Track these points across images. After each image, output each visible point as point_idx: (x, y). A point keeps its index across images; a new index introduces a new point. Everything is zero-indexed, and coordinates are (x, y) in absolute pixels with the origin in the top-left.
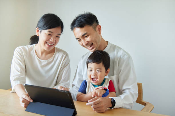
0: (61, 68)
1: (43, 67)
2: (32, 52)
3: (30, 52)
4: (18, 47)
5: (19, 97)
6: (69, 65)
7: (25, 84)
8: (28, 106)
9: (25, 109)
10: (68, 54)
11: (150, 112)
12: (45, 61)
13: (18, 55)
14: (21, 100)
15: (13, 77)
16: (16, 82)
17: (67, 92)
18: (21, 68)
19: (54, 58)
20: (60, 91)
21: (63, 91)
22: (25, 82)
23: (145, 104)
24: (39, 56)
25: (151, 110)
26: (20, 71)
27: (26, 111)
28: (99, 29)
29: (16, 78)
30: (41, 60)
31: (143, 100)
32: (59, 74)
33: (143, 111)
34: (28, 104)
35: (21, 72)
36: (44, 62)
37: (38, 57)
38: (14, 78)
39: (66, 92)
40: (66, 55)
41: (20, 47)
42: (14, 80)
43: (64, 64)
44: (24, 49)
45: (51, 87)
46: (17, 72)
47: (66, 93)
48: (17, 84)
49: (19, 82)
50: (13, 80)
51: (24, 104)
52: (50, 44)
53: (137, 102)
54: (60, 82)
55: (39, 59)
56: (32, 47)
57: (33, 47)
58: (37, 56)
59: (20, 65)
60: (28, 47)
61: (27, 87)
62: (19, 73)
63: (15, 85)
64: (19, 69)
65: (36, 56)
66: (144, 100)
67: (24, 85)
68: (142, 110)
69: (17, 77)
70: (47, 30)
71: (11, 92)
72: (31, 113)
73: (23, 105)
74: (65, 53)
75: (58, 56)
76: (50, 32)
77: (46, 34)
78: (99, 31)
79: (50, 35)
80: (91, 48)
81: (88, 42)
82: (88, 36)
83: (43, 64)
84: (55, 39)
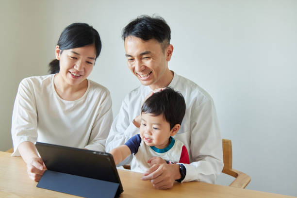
0: (98, 115)
1: (67, 112)
2: (48, 87)
3: (45, 88)
4: (25, 79)
5: (26, 164)
6: (111, 110)
7: (37, 142)
8: (41, 179)
9: (37, 183)
10: (109, 93)
11: (244, 188)
13: (25, 92)
14: (30, 168)
15: (16, 129)
16: (22, 138)
17: (107, 155)
18: (31, 114)
19: (86, 98)
20: (95, 153)
21: (100, 154)
22: (36, 139)
23: (236, 175)
24: (60, 95)
25: (247, 185)
26: (28, 120)
27: (37, 186)
28: (169, 51)
29: (22, 131)
30: (64, 101)
31: (233, 168)
32: (93, 125)
33: (232, 186)
34: (42, 176)
35: (30, 121)
36: (69, 104)
37: (58, 97)
38: (17, 131)
39: (105, 154)
40: (107, 93)
41: (29, 78)
42: (18, 135)
43: (102, 108)
44: (35, 81)
45: (81, 147)
46: (24, 121)
47: (105, 156)
48: (22, 141)
49: (25, 138)
50: (16, 134)
51: (34, 174)
52: (75, 75)
53: (224, 171)
54: (95, 139)
55: (61, 99)
56: (49, 78)
57: (51, 79)
59: (27, 109)
60: (42, 79)
61: (40, 146)
62: (27, 123)
63: (19, 142)
64: (27, 115)
65: (55, 95)
66: (235, 168)
67: (35, 143)
68: (230, 186)
69: (23, 129)
71: (13, 154)
72: (47, 191)
73: (32, 176)
74: (104, 89)
75: (93, 95)
76: (75, 53)
77: (68, 56)
78: (168, 56)
79: (75, 59)
80: (146, 78)
81: (146, 67)
82: (149, 58)
83: (67, 108)
84: (83, 66)
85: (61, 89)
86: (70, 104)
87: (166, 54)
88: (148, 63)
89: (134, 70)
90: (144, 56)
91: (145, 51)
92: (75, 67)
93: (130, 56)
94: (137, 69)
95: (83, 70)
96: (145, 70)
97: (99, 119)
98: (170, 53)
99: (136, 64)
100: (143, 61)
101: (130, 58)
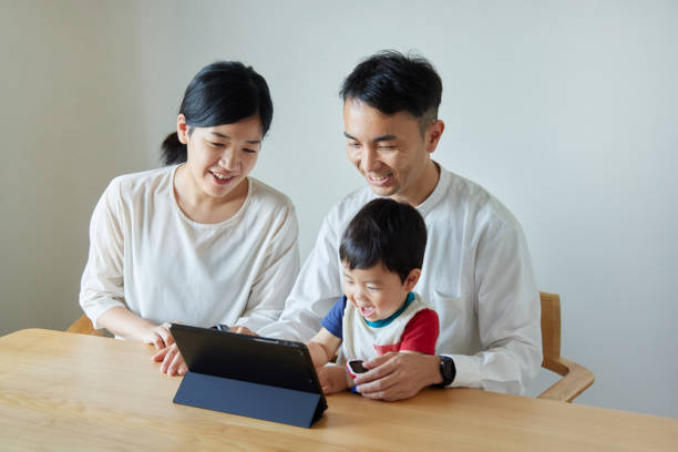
0: (267, 258)
11: (570, 401)
12: (210, 229)
24: (187, 212)
25: (579, 393)
30: (195, 224)
36: (204, 230)
37: (183, 215)
40: (288, 209)
52: (221, 177)
53: (545, 365)
55: (189, 221)
57: (169, 177)
58: (181, 209)
70: (211, 129)
76: (219, 135)
77: (205, 141)
78: (432, 141)
79: (220, 145)
80: (380, 183)
81: (383, 164)
82: (392, 148)
83: (201, 239)
84: (238, 160)
85: (190, 199)
86: (208, 231)
87: (428, 137)
88: (388, 157)
89: (358, 164)
90: (382, 144)
91: (385, 134)
92: (220, 163)
93: (352, 138)
94: (365, 165)
95: (237, 169)
96: (380, 169)
97: (271, 265)
98: (436, 136)
99: (364, 154)
100: (378, 151)
101: (352, 141)
